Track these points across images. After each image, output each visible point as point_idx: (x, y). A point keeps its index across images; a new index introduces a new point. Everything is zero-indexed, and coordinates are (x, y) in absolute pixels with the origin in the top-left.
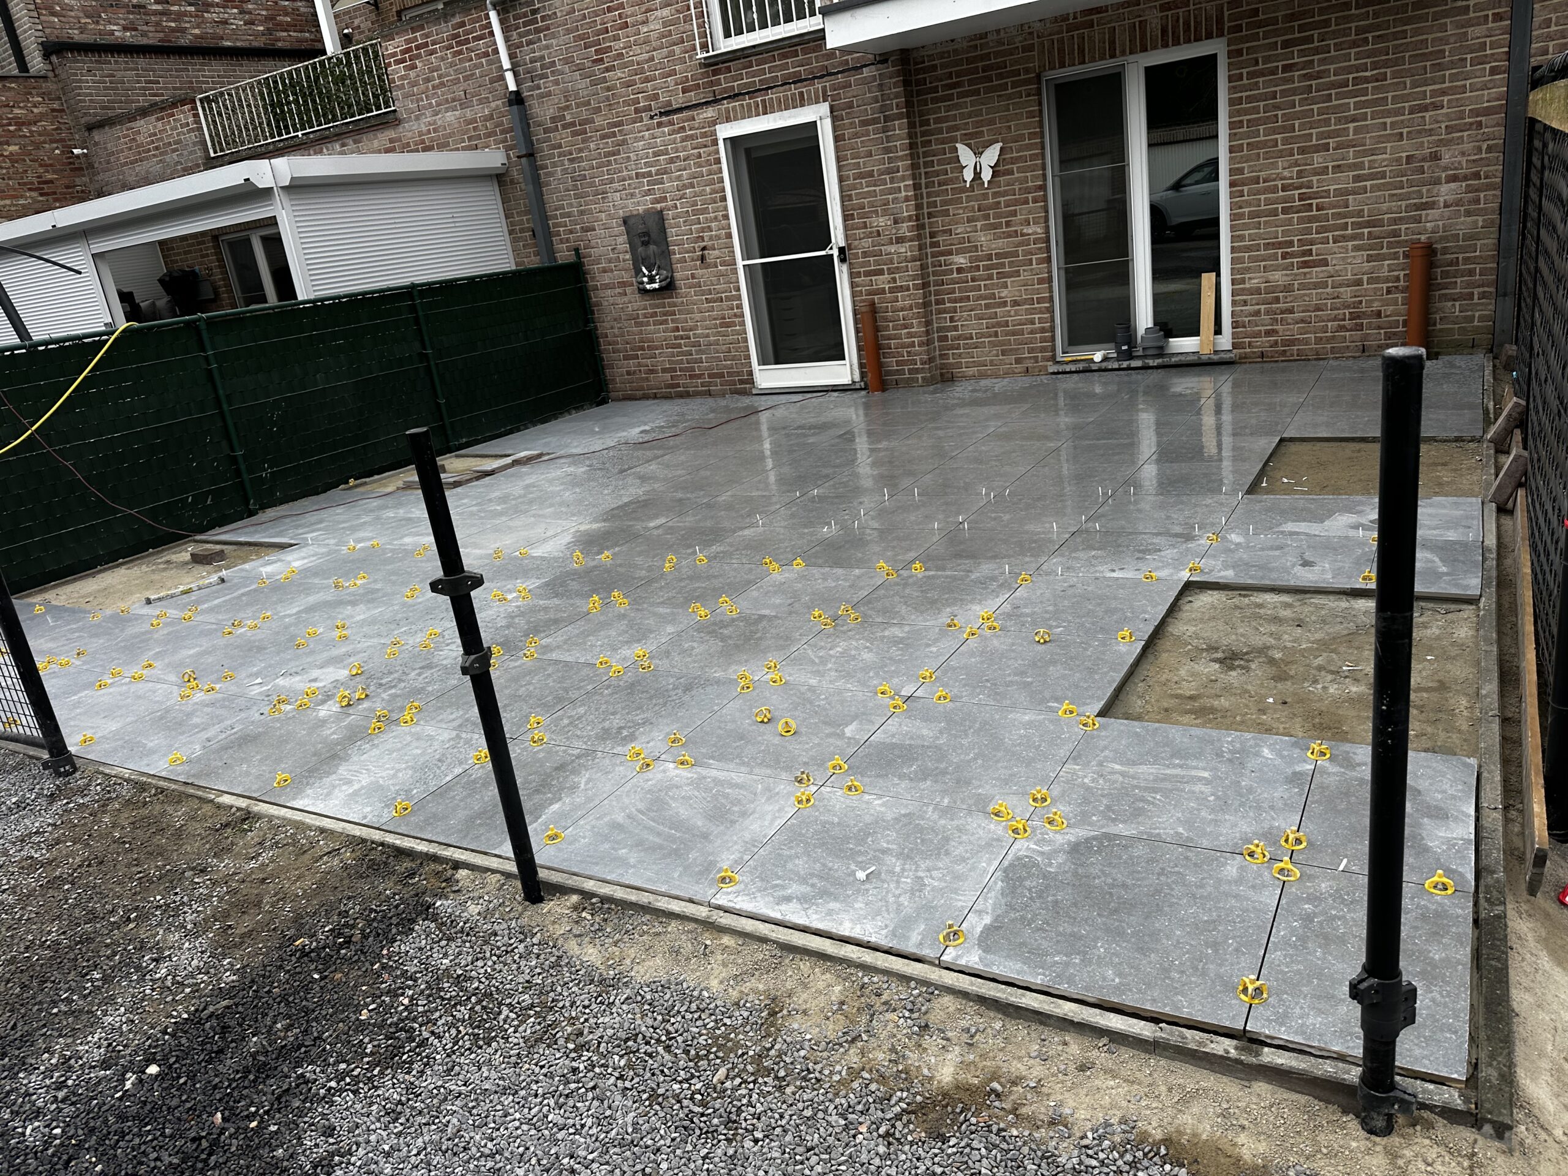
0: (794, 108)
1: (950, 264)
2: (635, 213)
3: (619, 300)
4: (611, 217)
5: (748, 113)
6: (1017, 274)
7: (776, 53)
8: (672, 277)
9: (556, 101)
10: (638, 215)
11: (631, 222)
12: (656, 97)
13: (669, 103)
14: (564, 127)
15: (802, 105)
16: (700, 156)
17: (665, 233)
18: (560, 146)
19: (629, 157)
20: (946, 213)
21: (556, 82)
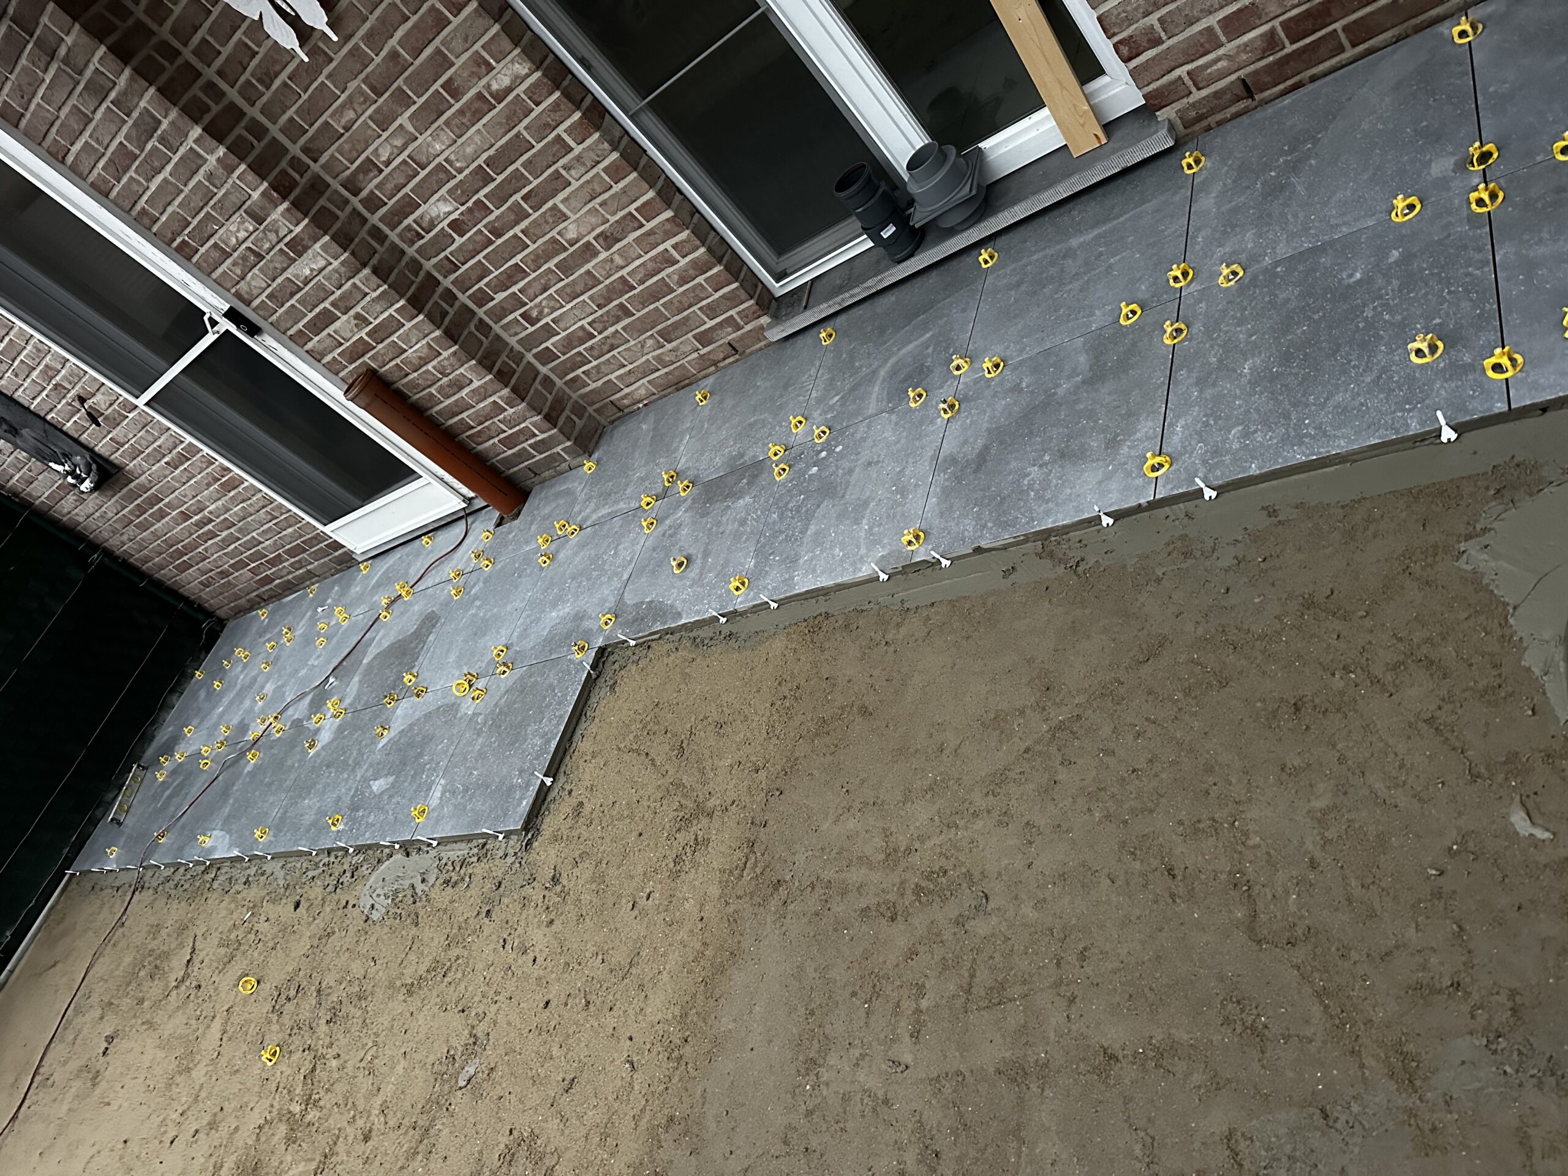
1: (432, 226)
6: (558, 182)
8: (95, 456)
20: (329, 134)
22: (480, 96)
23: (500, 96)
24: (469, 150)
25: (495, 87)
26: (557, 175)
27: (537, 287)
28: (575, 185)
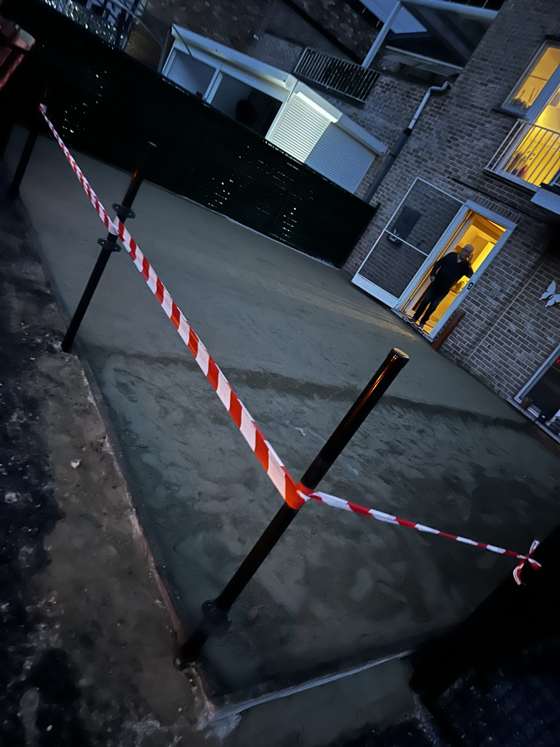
0: (503, 216)
1: (507, 325)
5: (484, 204)
6: (529, 351)
9: (421, 144)
10: (412, 209)
11: (407, 210)
12: (457, 171)
13: (459, 177)
15: (507, 218)
16: (452, 206)
17: (415, 224)
18: (407, 162)
20: (524, 305)
21: (427, 137)
22: (544, 335)
23: (545, 339)
24: (530, 333)
25: (547, 338)
26: (531, 351)
27: (499, 348)
28: (530, 354)
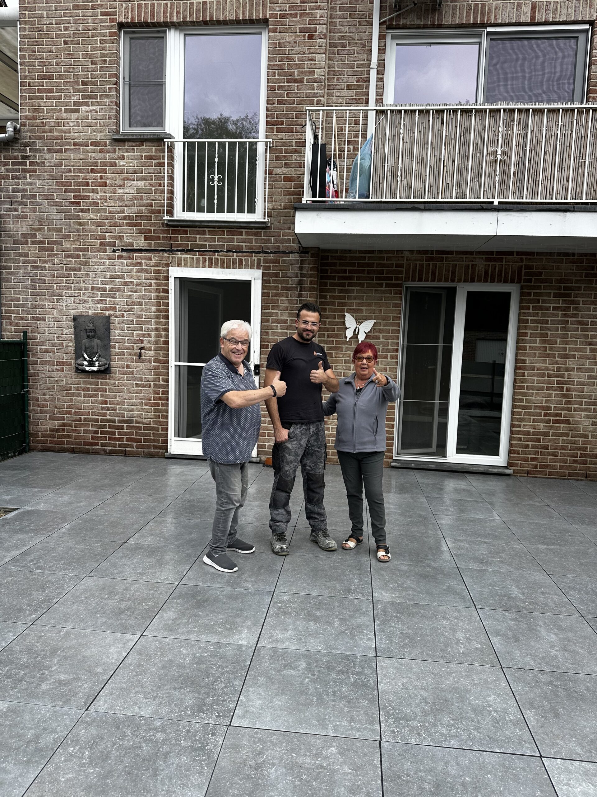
0: (233, 268)
2: (84, 314)
3: (55, 374)
4: (63, 314)
5: (196, 264)
7: (225, 230)
8: (109, 364)
9: (31, 223)
10: (88, 316)
11: (80, 320)
12: (121, 238)
13: (132, 244)
14: (33, 243)
15: (240, 268)
16: (151, 285)
17: (110, 332)
18: (27, 255)
19: (88, 275)
21: (34, 210)
